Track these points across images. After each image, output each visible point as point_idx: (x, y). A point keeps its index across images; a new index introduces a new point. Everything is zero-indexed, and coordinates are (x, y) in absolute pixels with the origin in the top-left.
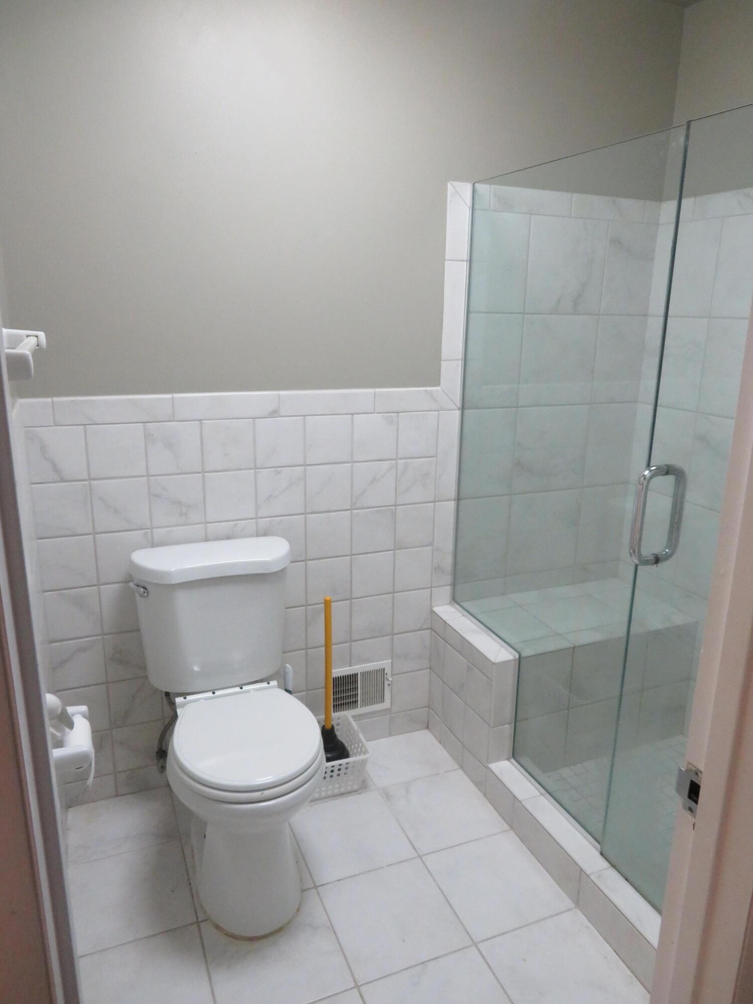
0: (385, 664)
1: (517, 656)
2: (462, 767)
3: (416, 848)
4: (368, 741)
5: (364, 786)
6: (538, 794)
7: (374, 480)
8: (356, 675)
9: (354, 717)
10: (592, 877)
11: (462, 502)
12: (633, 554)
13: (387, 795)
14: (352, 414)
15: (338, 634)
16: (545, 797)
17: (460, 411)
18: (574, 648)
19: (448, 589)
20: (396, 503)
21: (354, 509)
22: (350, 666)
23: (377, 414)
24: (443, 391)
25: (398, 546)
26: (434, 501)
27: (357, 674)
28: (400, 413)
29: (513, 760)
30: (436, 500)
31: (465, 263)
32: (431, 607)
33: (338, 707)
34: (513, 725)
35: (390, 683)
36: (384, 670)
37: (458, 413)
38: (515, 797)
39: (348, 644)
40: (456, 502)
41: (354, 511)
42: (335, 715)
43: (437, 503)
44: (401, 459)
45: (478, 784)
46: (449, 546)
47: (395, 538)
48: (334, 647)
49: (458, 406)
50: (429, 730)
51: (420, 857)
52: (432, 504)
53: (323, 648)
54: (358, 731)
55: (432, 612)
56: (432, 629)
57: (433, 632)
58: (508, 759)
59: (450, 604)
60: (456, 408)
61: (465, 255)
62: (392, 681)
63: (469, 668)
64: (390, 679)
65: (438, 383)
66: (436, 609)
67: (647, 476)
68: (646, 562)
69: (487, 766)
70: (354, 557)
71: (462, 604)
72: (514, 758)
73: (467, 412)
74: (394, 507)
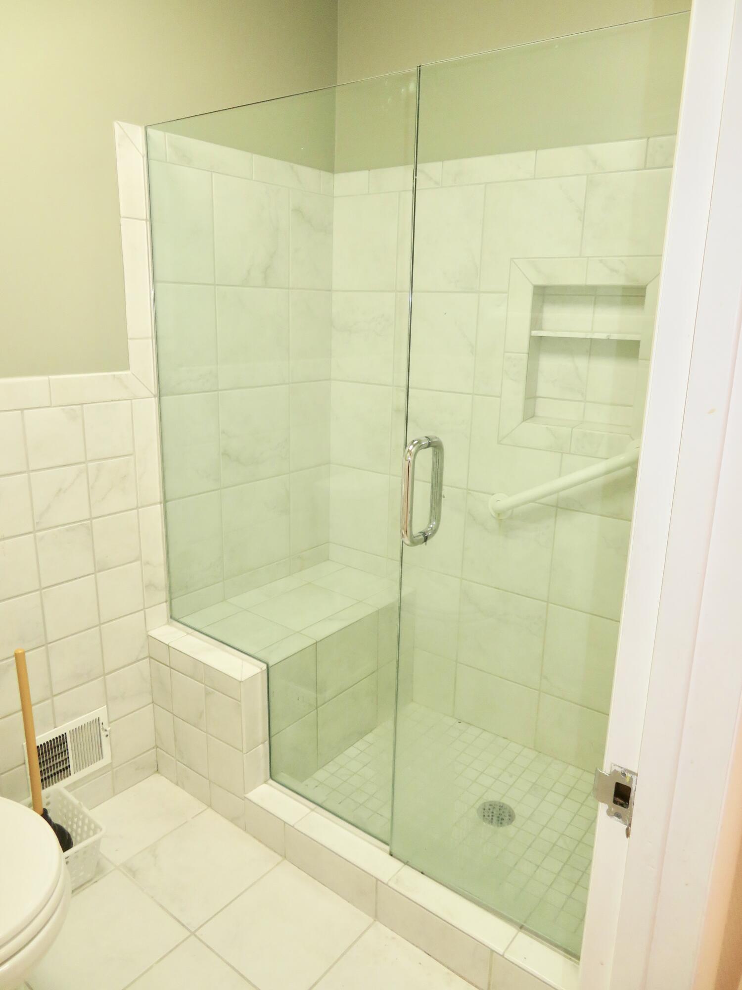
0: (100, 712)
1: (264, 667)
2: (210, 806)
3: (185, 924)
4: (90, 810)
5: (99, 870)
6: (308, 810)
7: (60, 490)
8: (64, 736)
9: (66, 788)
10: (391, 884)
11: (168, 504)
12: (405, 535)
13: (131, 871)
14: (22, 410)
15: (35, 692)
16: (316, 812)
17: (157, 398)
18: (316, 643)
19: (165, 606)
20: (91, 515)
21: (39, 531)
22: (55, 728)
23: (55, 408)
24: (134, 375)
25: (99, 568)
26: (137, 508)
27: (65, 734)
28: (84, 405)
29: (271, 782)
30: (139, 505)
31: (145, 222)
32: (147, 632)
33: (46, 780)
34: (267, 742)
35: (107, 733)
36: (99, 720)
37: (154, 401)
38: (285, 823)
39: (49, 701)
40: (162, 505)
41: (38, 534)
42: (45, 792)
43: (140, 510)
44: (91, 461)
45: (234, 820)
46: (160, 557)
47: (94, 559)
48: (33, 708)
49: (153, 392)
50: (159, 773)
51: (193, 934)
52: (135, 511)
53: (21, 713)
54: (80, 804)
55: (149, 636)
56: (150, 657)
57: (152, 660)
58: (265, 782)
59: (168, 623)
60: (152, 396)
61: (144, 213)
62: (110, 731)
63: (207, 694)
64: (108, 729)
65: (127, 368)
66: (153, 633)
67: (413, 451)
68: (414, 543)
69: (245, 797)
70: (44, 591)
71: (181, 620)
72: (273, 779)
73: (163, 398)
74: (89, 521)
